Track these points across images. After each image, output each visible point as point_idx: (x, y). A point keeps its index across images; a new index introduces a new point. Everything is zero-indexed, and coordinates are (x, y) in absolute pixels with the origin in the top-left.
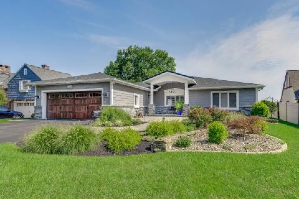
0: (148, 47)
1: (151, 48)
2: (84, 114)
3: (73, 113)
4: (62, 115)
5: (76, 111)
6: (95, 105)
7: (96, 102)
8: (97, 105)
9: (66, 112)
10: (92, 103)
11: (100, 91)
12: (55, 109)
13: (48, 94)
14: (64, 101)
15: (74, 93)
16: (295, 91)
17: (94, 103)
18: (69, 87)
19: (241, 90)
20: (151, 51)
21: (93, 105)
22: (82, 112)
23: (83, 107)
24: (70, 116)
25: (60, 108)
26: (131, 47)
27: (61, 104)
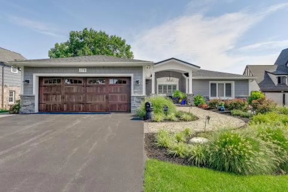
0: (102, 31)
1: (106, 33)
2: (101, 106)
3: (83, 104)
4: (65, 107)
5: (89, 102)
6: (117, 94)
7: (119, 91)
8: (121, 94)
9: (72, 104)
10: (113, 91)
11: (130, 78)
12: (54, 99)
13: (41, 78)
14: (69, 88)
15: (85, 78)
16: (259, 83)
17: (115, 91)
18: (81, 70)
19: (236, 81)
20: (107, 36)
21: (115, 94)
22: (98, 104)
23: (100, 96)
24: (80, 109)
25: (63, 98)
26: (86, 29)
27: (63, 92)
